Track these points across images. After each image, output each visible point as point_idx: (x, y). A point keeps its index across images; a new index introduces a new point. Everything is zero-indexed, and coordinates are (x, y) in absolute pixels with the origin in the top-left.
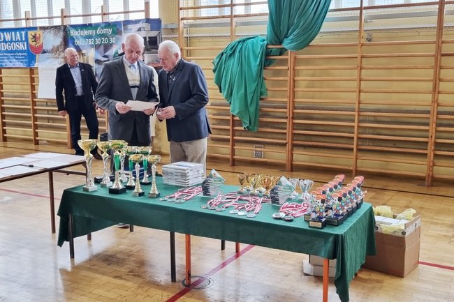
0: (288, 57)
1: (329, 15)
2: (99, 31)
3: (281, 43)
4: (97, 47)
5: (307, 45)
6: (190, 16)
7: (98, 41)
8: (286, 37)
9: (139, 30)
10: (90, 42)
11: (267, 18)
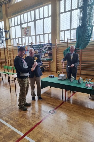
0: (80, 51)
1: (90, 41)
2: (39, 46)
3: (79, 47)
4: (38, 49)
5: (85, 48)
6: (58, 42)
7: (39, 48)
8: (80, 46)
9: (47, 46)
10: (37, 48)
11: (76, 42)
